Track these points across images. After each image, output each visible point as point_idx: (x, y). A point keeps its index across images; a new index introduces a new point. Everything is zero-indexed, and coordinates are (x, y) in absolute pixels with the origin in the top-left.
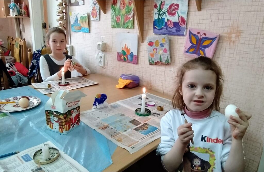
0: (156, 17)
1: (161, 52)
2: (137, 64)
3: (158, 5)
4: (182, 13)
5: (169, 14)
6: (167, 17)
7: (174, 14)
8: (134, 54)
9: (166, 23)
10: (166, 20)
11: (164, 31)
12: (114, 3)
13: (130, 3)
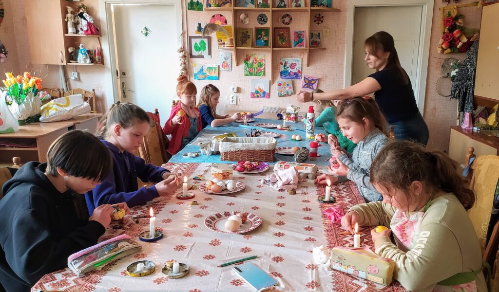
0: (283, 69)
1: (287, 89)
2: (269, 98)
3: (284, 63)
4: (298, 68)
5: (291, 68)
6: (289, 70)
7: (294, 68)
8: (266, 92)
9: (289, 73)
10: (289, 71)
11: (288, 77)
12: (247, 60)
13: (261, 60)
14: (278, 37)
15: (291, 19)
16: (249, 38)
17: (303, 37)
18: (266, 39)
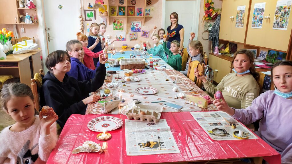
0: (132, 27)
1: (134, 36)
2: (125, 41)
3: (132, 24)
4: (140, 26)
6: (135, 27)
7: (137, 26)
8: (124, 38)
11: (135, 30)
12: (114, 22)
13: (122, 22)
14: (130, 11)
15: (136, 2)
16: (115, 11)
17: (142, 11)
18: (123, 11)
